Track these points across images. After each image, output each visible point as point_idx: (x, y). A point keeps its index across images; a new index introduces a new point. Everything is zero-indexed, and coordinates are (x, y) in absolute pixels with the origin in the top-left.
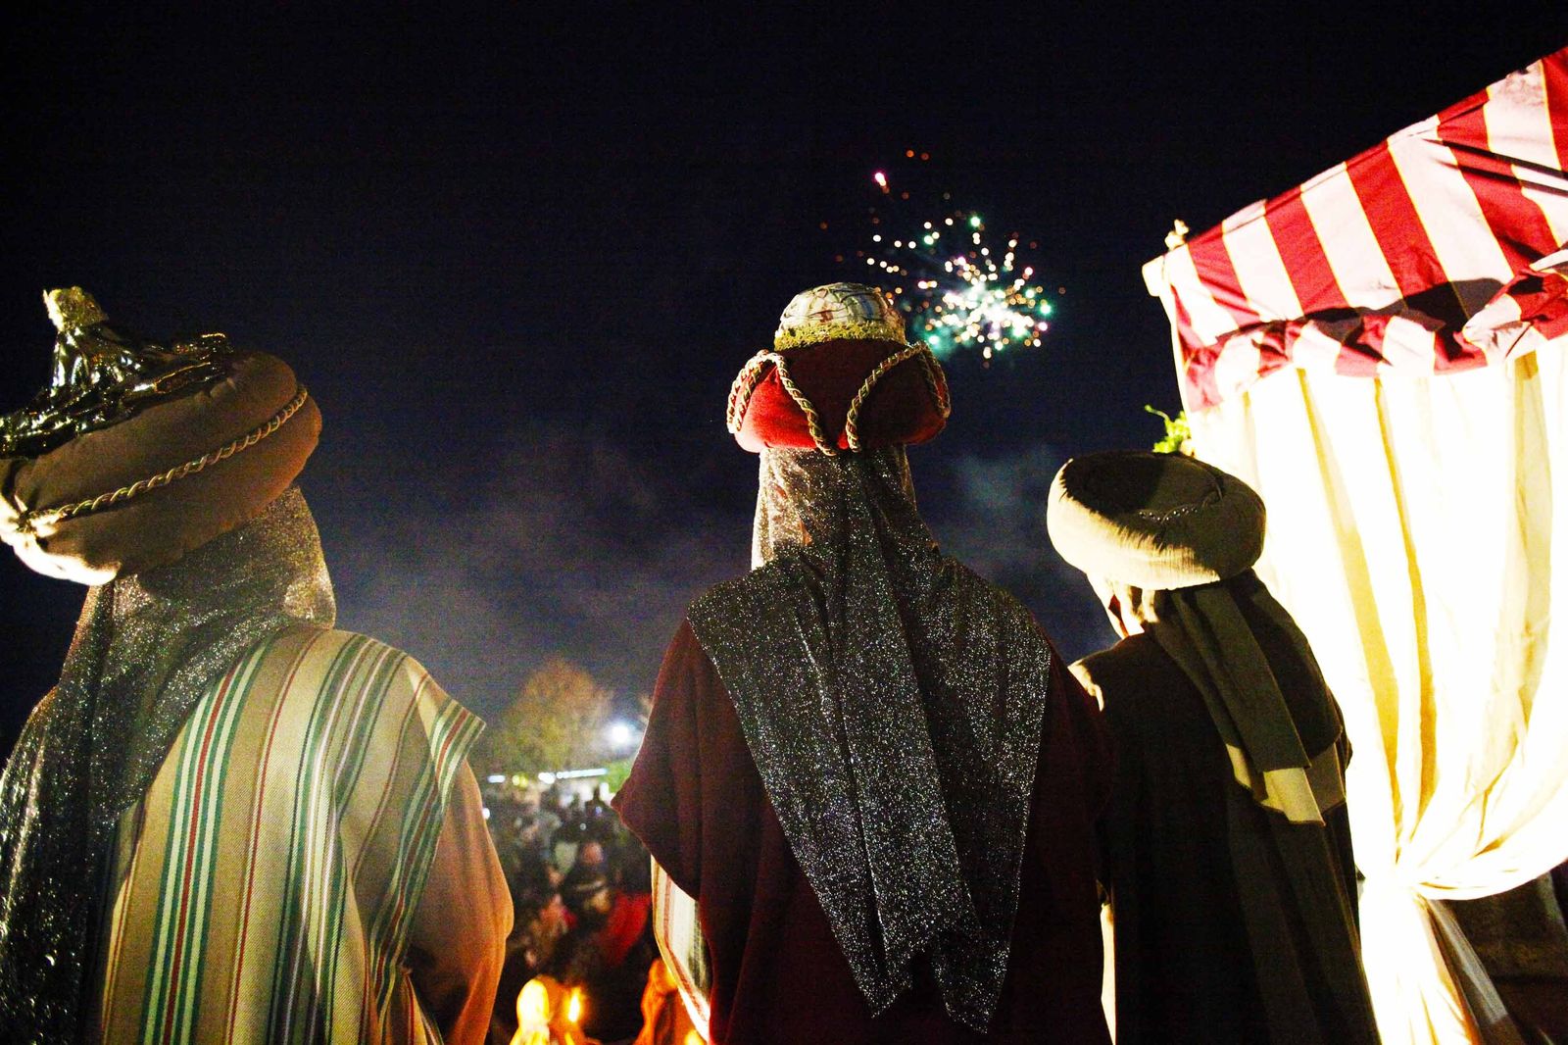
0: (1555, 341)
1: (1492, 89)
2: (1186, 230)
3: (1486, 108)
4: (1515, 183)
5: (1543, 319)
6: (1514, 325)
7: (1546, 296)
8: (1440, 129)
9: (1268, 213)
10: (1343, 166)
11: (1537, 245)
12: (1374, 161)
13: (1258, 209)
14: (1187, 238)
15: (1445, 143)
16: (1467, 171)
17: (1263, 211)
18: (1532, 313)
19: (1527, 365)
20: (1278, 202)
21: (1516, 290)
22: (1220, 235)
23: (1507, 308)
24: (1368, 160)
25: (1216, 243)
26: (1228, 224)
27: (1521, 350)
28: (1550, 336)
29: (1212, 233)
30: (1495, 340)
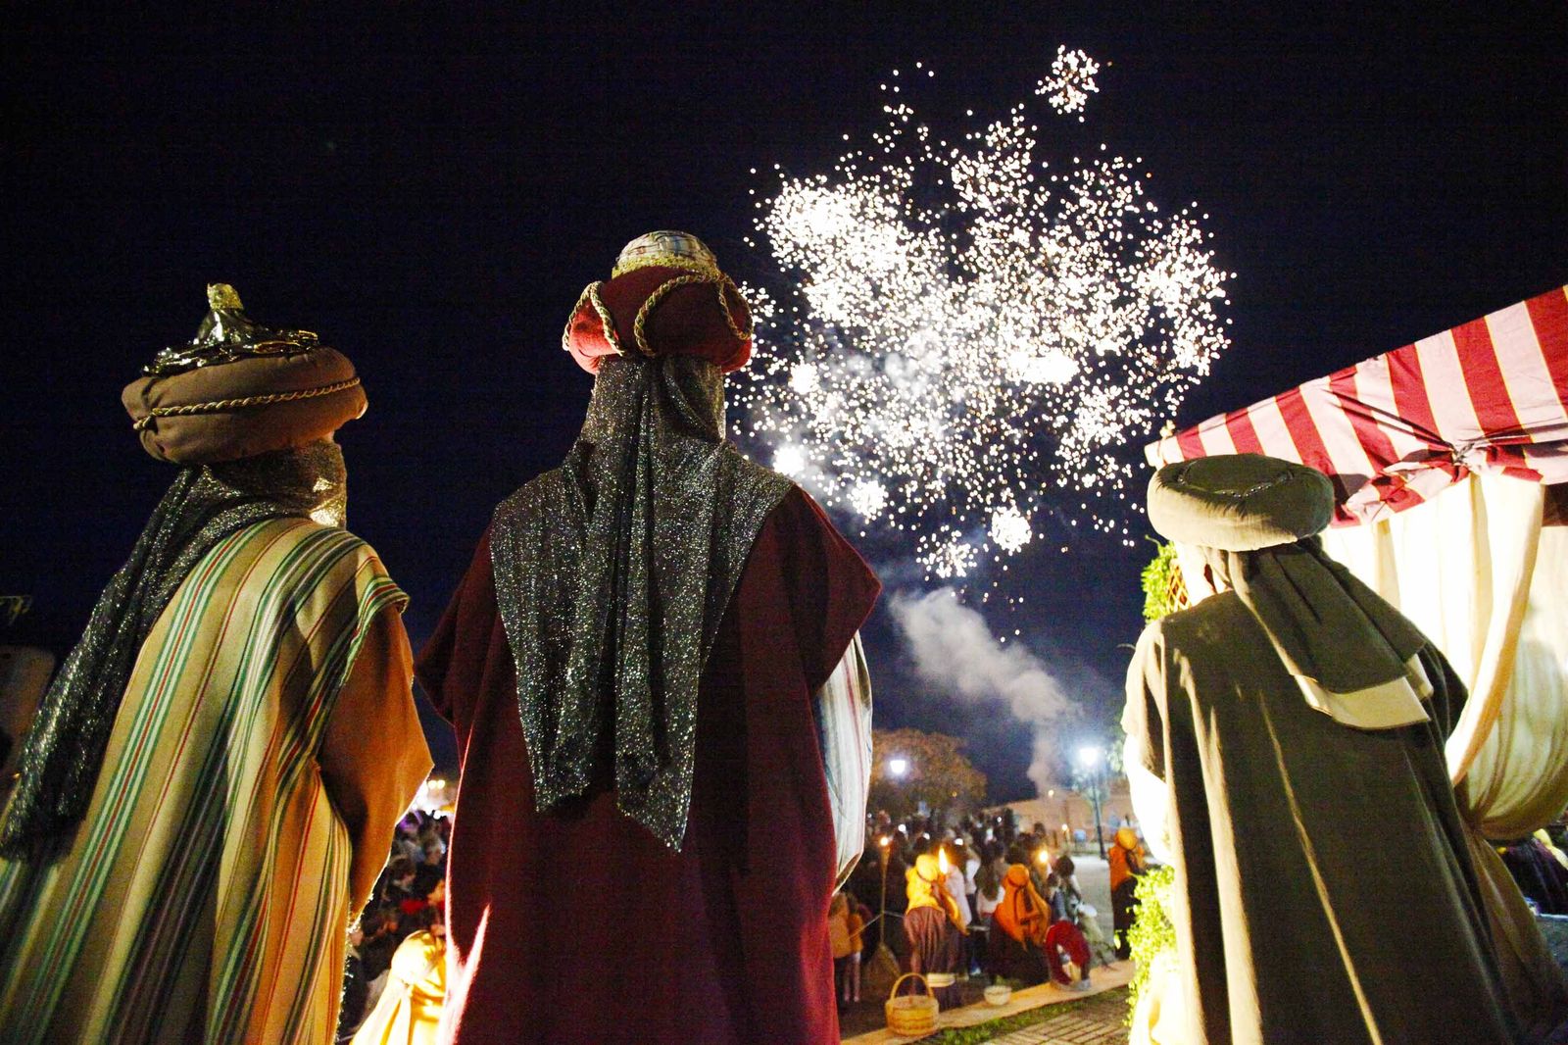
0: (1399, 514)
1: (1359, 366)
2: (1173, 427)
3: (1356, 376)
4: (1372, 420)
5: (1392, 500)
6: (1377, 503)
7: (1393, 488)
8: (1331, 385)
9: (1227, 423)
10: (1273, 399)
11: (1387, 457)
12: (1292, 398)
13: (1220, 419)
14: (1174, 432)
15: (1334, 393)
16: (1347, 411)
17: (1224, 420)
18: (1386, 496)
19: (1384, 527)
20: (1233, 417)
21: (1377, 483)
22: (1198, 433)
23: (1371, 493)
24: (1289, 397)
25: (1194, 438)
26: (1202, 426)
27: (1380, 517)
28: (1397, 511)
29: (1191, 432)
30: (1365, 510)
